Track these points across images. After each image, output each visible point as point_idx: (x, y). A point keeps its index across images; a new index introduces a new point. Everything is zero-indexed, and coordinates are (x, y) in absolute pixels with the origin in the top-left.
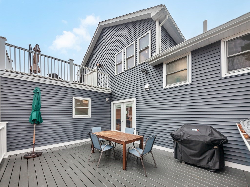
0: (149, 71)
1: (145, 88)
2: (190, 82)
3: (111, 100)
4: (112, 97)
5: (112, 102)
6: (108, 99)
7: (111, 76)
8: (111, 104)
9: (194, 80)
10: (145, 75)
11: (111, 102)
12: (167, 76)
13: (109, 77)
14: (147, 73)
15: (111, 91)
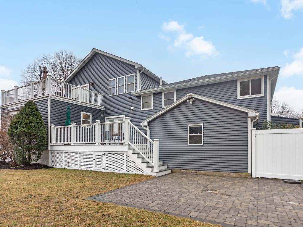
0: (134, 99)
1: (131, 109)
2: (152, 109)
3: (105, 116)
4: (106, 113)
5: (106, 118)
6: (102, 115)
7: (104, 96)
8: (104, 119)
9: (154, 108)
10: (131, 100)
11: (104, 118)
12: (143, 103)
13: (103, 96)
14: (132, 100)
15: (105, 108)
